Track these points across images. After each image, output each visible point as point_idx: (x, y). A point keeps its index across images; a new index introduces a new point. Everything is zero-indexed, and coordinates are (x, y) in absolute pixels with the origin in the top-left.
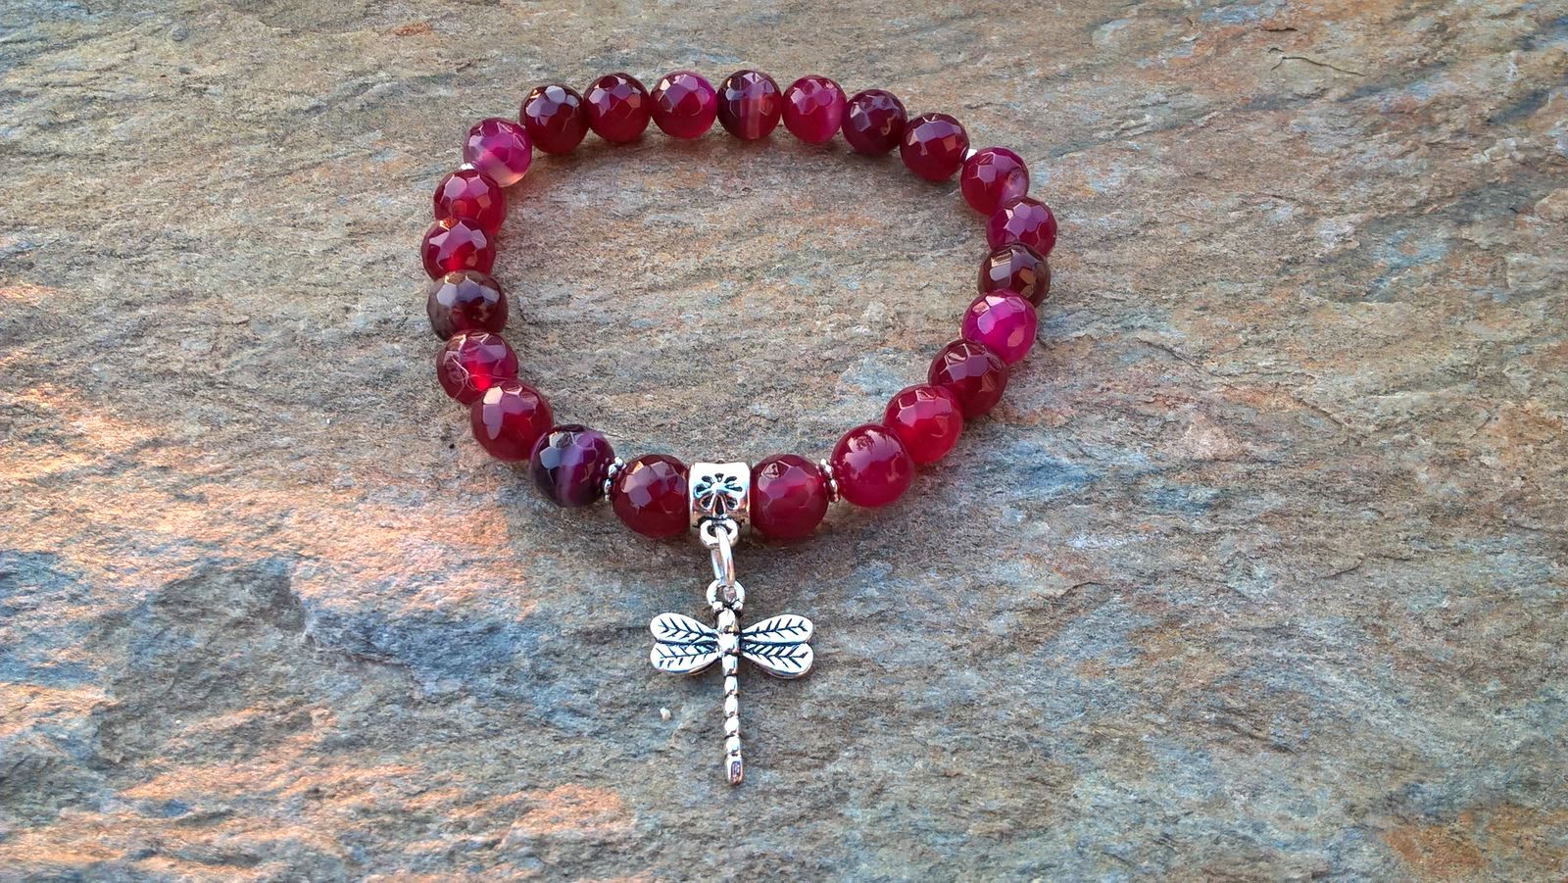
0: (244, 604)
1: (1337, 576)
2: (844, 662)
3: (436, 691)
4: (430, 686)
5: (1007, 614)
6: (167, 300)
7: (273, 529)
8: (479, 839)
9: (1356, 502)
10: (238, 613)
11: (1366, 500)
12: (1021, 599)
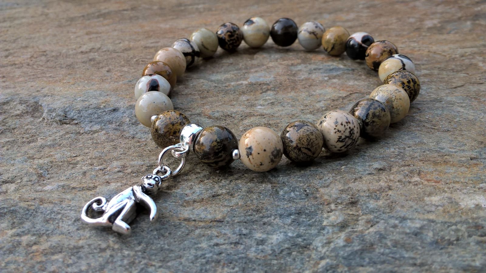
0: (21, 109)
1: (455, 88)
2: (257, 115)
3: (90, 129)
4: (87, 129)
5: (323, 101)
6: (19, 49)
7: (38, 91)
8: (98, 168)
9: (458, 71)
10: (18, 112)
11: (461, 71)
12: (329, 97)
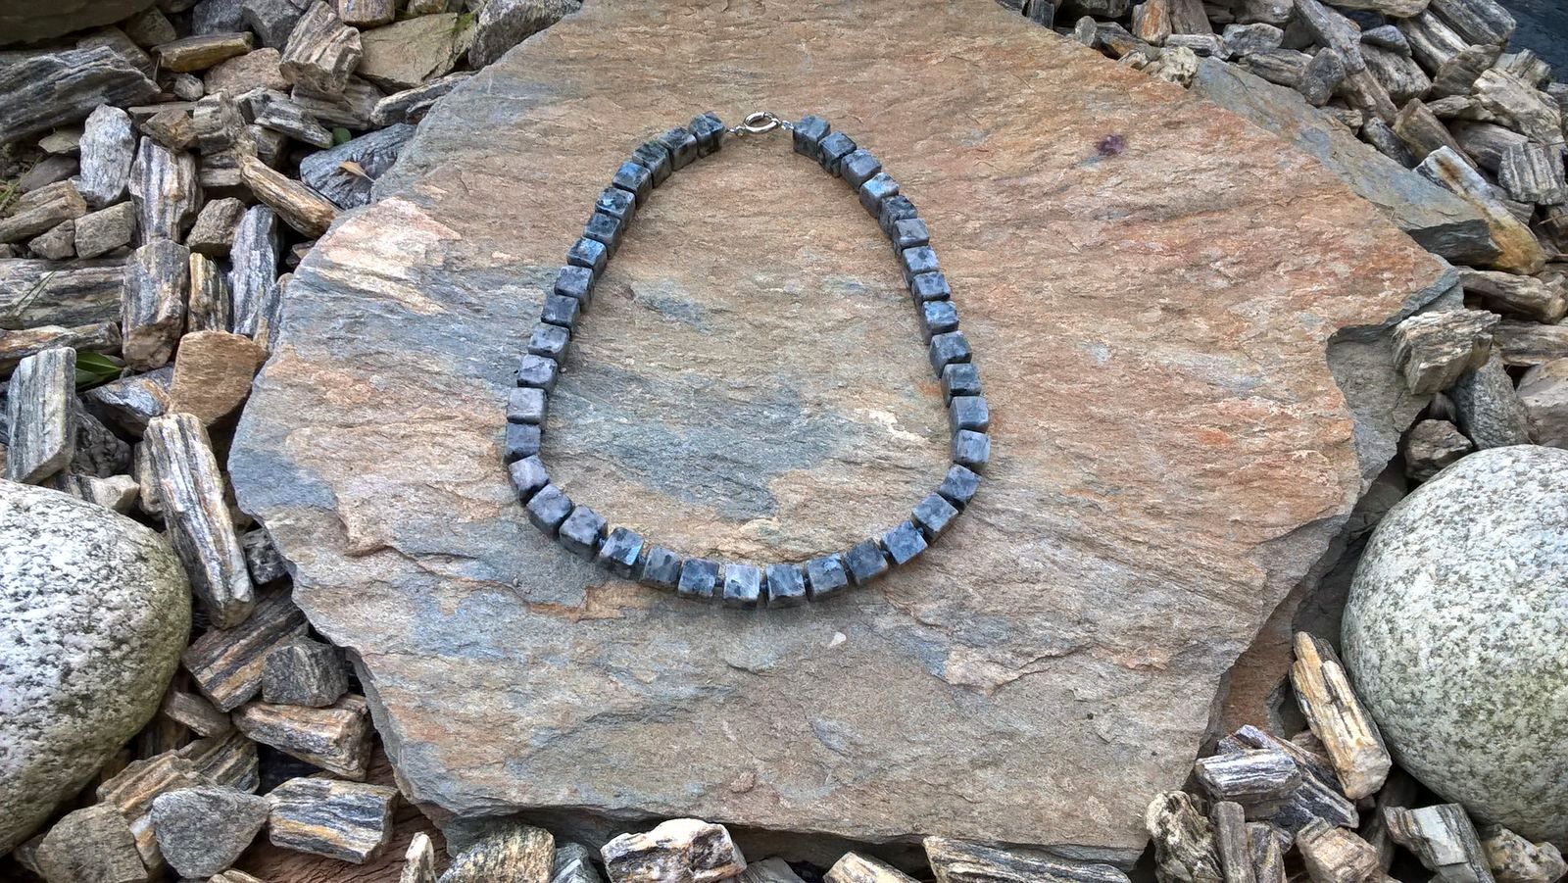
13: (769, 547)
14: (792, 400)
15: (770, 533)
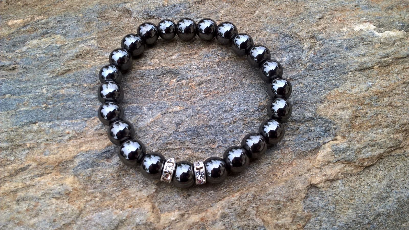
13: (349, 162)
14: (291, 42)
15: (344, 151)
